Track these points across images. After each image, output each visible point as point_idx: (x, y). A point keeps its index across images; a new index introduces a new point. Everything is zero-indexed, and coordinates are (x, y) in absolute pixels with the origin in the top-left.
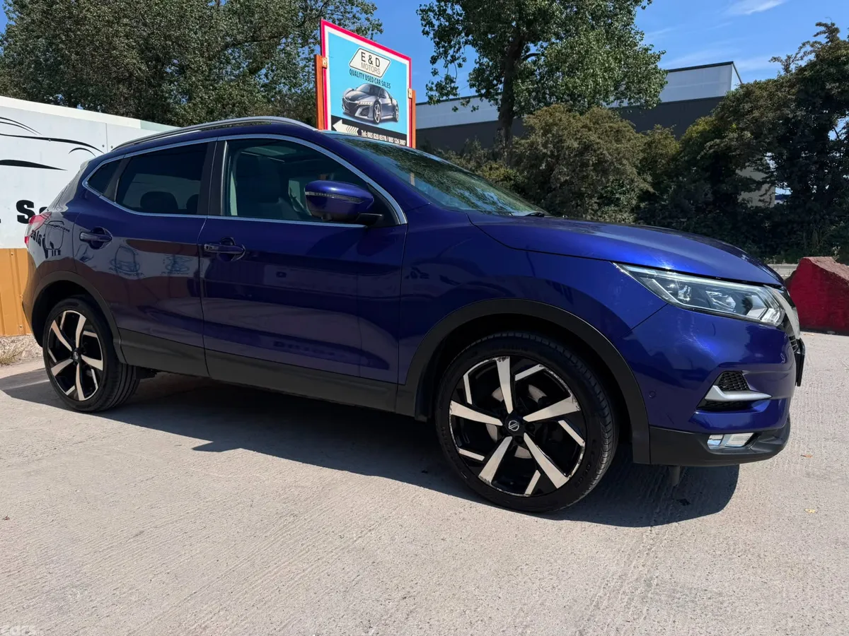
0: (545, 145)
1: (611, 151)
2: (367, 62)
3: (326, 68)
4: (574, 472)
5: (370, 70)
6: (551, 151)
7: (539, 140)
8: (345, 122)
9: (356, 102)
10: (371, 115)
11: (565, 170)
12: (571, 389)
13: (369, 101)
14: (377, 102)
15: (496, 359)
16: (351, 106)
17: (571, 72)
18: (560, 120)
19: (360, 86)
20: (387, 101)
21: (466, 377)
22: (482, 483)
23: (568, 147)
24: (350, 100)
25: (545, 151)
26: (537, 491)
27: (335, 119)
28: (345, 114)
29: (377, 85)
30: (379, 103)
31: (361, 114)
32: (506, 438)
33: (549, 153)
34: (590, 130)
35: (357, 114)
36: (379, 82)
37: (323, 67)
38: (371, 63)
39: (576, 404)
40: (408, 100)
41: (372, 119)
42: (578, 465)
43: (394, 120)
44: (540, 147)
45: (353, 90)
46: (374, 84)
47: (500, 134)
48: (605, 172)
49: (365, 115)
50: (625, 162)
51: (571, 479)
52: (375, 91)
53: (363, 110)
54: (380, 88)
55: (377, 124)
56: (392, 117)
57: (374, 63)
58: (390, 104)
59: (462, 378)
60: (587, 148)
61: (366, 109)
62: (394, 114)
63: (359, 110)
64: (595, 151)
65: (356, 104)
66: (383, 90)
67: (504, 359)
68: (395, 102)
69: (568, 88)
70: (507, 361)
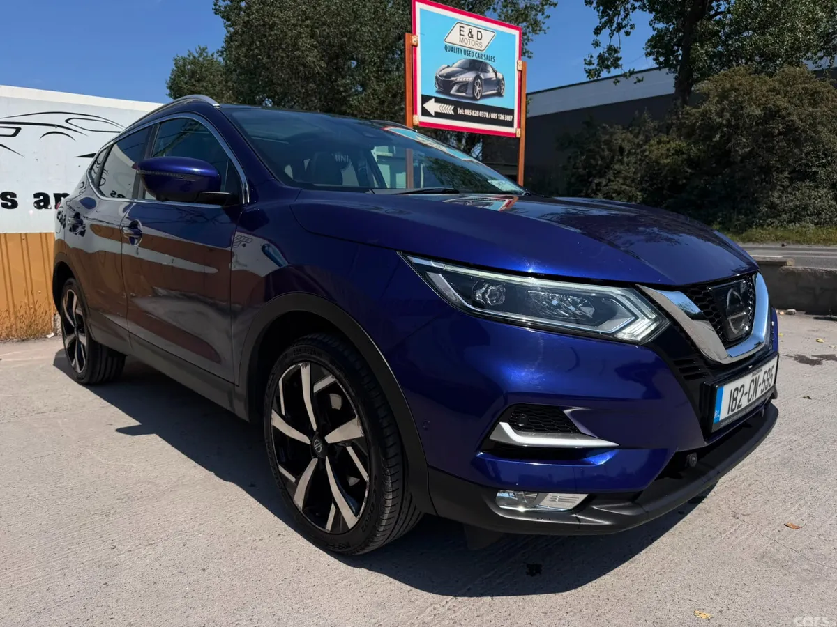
0: (720, 114)
1: (803, 116)
2: (466, 36)
3: (416, 46)
4: (361, 511)
5: (470, 44)
6: (729, 121)
7: (713, 108)
8: (438, 100)
9: (452, 79)
10: (469, 91)
11: (744, 140)
12: (356, 409)
13: (469, 77)
14: (478, 77)
15: (300, 364)
16: (445, 83)
17: (762, 29)
18: (741, 84)
19: (457, 61)
20: (491, 75)
22: (297, 509)
23: (749, 116)
24: (445, 77)
25: (719, 120)
26: (335, 527)
27: (426, 99)
28: (438, 92)
29: (478, 59)
30: (480, 78)
31: (458, 91)
32: (313, 460)
33: (724, 122)
34: (778, 93)
35: (453, 92)
36: (480, 56)
37: (412, 46)
38: (472, 36)
39: (361, 428)
40: (517, 74)
41: (471, 96)
42: (364, 504)
43: (499, 94)
44: (714, 117)
45: (448, 67)
46: (474, 58)
47: (675, 105)
48: (797, 142)
49: (462, 92)
50: (820, 128)
51: (361, 519)
52: (476, 65)
53: (460, 87)
54: (481, 62)
55: (478, 100)
56: (495, 92)
57: (475, 36)
58: (495, 79)
60: (772, 114)
61: (464, 86)
62: (499, 89)
63: (455, 88)
64: (784, 118)
65: (452, 81)
66: (486, 64)
67: (306, 366)
68: (500, 76)
69: (757, 47)
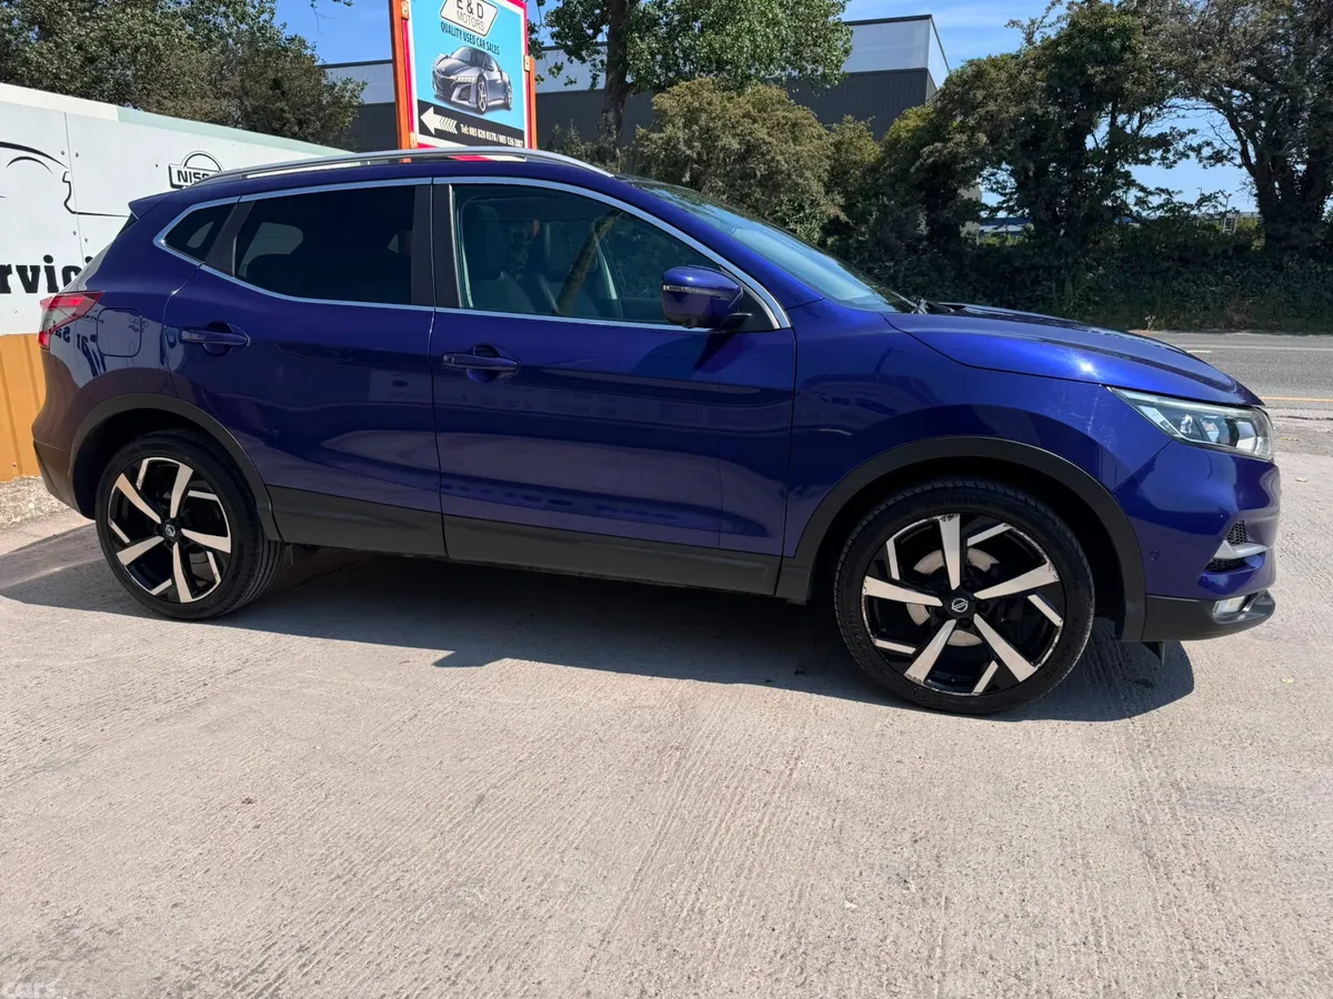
0: (690, 146)
1: (787, 155)
2: (465, 11)
3: (407, 20)
4: (1044, 660)
5: (469, 23)
6: (699, 154)
7: (680, 134)
8: (438, 111)
9: (452, 77)
10: (473, 99)
11: (721, 184)
12: (1047, 554)
13: (469, 76)
14: (481, 77)
15: (938, 518)
16: (445, 84)
17: (717, 25)
18: (710, 104)
19: (458, 50)
20: (495, 75)
21: (890, 545)
22: (911, 684)
23: (723, 148)
24: (443, 73)
25: (688, 152)
26: (991, 687)
27: (424, 106)
28: (436, 97)
29: (480, 48)
30: (484, 79)
31: (460, 97)
32: (948, 623)
33: (695, 156)
34: (755, 121)
35: (454, 98)
36: (482, 45)
37: (403, 18)
38: (471, 12)
39: (1054, 573)
40: (524, 74)
41: (475, 106)
42: (1051, 650)
43: (506, 106)
44: (682, 146)
45: (447, 57)
46: (476, 46)
47: (606, 119)
48: (776, 188)
49: (464, 99)
50: (808, 174)
51: (1040, 668)
52: (477, 59)
53: (462, 90)
54: (484, 53)
55: (482, 113)
56: (502, 102)
57: (475, 11)
58: (500, 81)
59: (883, 545)
60: (750, 150)
61: (466, 88)
62: (506, 98)
63: (457, 92)
64: (763, 155)
65: (452, 81)
66: (489, 57)
67: (950, 518)
68: (506, 79)
69: (713, 51)
70: (956, 520)
